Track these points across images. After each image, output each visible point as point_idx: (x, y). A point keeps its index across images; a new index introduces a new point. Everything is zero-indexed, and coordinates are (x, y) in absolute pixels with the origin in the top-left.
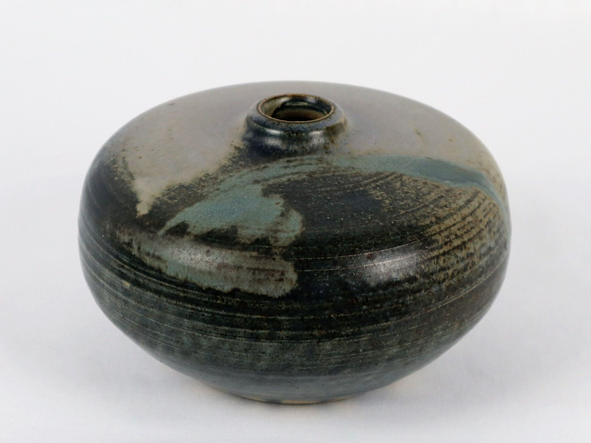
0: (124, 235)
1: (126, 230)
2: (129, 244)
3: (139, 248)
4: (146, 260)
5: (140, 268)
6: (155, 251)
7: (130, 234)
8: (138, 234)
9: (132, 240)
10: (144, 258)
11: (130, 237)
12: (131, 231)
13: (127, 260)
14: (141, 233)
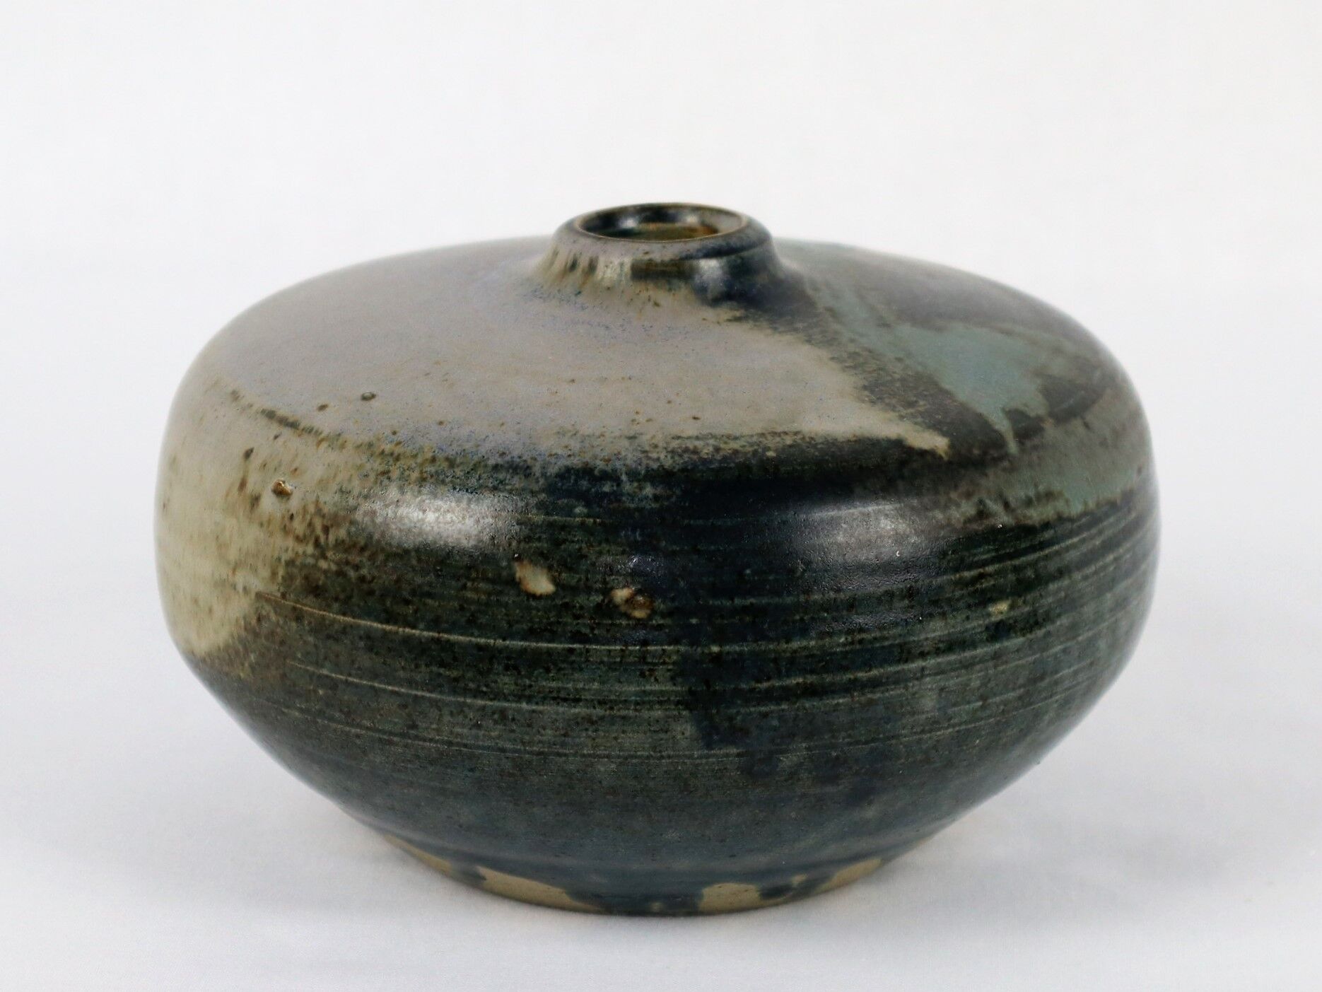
0: (958, 505)
1: (954, 495)
2: (982, 514)
3: (1006, 505)
4: (1030, 518)
5: (1023, 546)
6: (1036, 486)
7: (968, 495)
8: (983, 482)
9: (981, 502)
10: (1025, 516)
11: (975, 499)
12: (964, 487)
13: (989, 551)
14: (986, 475)
